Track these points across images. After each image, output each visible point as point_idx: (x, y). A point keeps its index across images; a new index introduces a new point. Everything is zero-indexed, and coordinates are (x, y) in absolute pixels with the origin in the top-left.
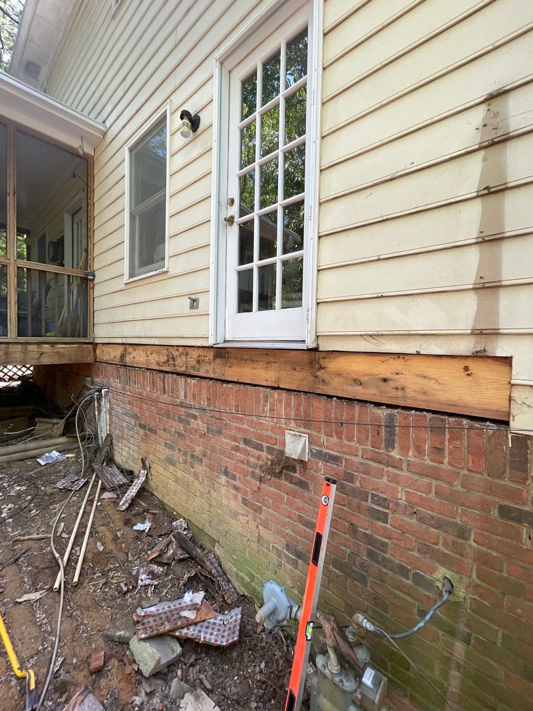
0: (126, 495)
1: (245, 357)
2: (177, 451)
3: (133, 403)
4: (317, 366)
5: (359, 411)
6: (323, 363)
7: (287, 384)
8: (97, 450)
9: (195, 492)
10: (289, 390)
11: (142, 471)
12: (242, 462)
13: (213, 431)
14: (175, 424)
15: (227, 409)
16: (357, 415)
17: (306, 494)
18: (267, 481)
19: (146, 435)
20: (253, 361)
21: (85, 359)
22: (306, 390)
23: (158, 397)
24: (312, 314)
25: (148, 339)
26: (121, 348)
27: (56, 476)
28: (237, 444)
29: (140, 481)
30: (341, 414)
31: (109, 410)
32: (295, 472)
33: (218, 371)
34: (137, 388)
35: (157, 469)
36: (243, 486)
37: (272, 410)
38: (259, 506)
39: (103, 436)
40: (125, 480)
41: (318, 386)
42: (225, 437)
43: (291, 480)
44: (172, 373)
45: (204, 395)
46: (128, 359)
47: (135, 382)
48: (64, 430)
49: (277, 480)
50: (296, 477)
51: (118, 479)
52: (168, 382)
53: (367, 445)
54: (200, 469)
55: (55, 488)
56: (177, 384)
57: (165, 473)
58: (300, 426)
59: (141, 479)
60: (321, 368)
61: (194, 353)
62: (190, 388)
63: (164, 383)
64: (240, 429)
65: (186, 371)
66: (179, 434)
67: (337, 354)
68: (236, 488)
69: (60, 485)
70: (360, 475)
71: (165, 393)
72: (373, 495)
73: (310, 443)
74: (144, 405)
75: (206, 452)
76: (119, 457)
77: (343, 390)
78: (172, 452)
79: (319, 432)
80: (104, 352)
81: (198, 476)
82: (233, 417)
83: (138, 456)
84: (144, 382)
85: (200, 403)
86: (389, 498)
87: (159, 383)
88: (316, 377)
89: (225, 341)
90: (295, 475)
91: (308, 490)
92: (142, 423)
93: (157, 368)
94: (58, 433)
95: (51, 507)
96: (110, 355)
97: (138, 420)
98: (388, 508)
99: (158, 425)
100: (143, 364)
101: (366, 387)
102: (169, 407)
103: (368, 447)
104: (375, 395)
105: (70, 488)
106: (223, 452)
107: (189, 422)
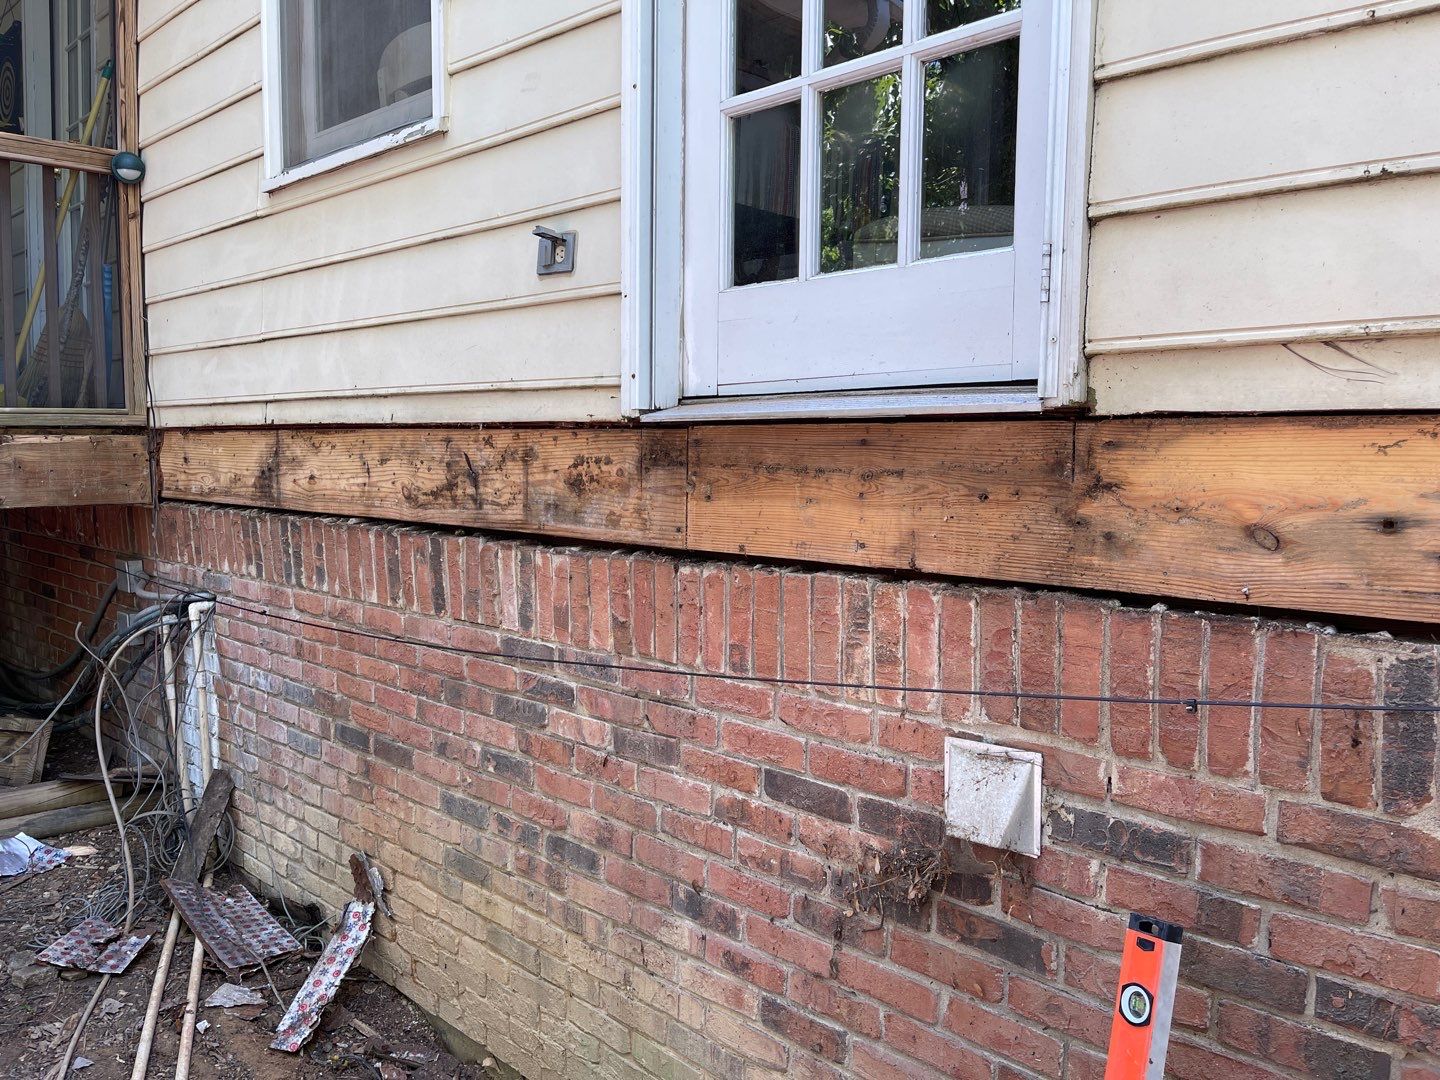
0: (301, 994)
1: (771, 458)
2: (493, 826)
3: (313, 652)
4: (1080, 481)
5: (1269, 653)
6: (1110, 465)
7: (951, 559)
8: (178, 831)
9: (570, 981)
10: (955, 581)
11: (357, 907)
12: (762, 864)
13: (638, 747)
14: (483, 725)
15: (699, 660)
16: (1259, 670)
17: (1033, 985)
18: (869, 937)
19: (368, 770)
20: (805, 470)
21: (120, 490)
22: (1035, 576)
23: (413, 625)
24: (1067, 270)
25: (371, 403)
26: (260, 445)
27: (38, 925)
28: (740, 796)
29: (349, 944)
30: (1188, 667)
31: (217, 682)
32: (985, 898)
33: (656, 516)
34: (328, 595)
35: (415, 895)
36: (764, 957)
37: (885, 660)
38: (833, 1032)
39: (196, 780)
40: (288, 942)
41: (1085, 559)
42: (689, 768)
43: (967, 931)
44: (469, 532)
45: (602, 613)
46: (290, 487)
47: (320, 572)
48: (47, 760)
49: (907, 931)
50: (989, 921)
51: (264, 936)
52: (454, 565)
53: (1301, 790)
54: (589, 892)
55: (39, 964)
56: (489, 573)
57: (445, 912)
58: (1009, 721)
59: (353, 934)
60: (1100, 486)
61: (558, 451)
62: (545, 587)
63: (437, 571)
64: (751, 737)
65: (525, 522)
66: (503, 765)
67: (1173, 427)
68: (738, 965)
69: (56, 952)
70: (1273, 909)
71: (440, 607)
72: (1325, 987)
73: (1051, 784)
74: (356, 655)
75: (610, 829)
76: (263, 855)
77: (1196, 574)
78: (472, 833)
79: (1090, 742)
80: (193, 463)
81: (579, 919)
82: (723, 693)
83: (339, 850)
84: (354, 569)
85: (584, 643)
86: (1397, 998)
87: (418, 573)
88: (1079, 523)
89: (683, 400)
90: (986, 911)
91: (1042, 968)
92: (352, 724)
93: (408, 513)
94: (30, 770)
95: (36, 1032)
96: (214, 473)
97: (335, 717)
98: (1393, 1037)
99: (417, 732)
100: (351, 501)
101: (1302, 558)
102: (458, 662)
103: (1303, 799)
104: (1342, 586)
105: (91, 968)
106: (678, 827)
107: (543, 715)
